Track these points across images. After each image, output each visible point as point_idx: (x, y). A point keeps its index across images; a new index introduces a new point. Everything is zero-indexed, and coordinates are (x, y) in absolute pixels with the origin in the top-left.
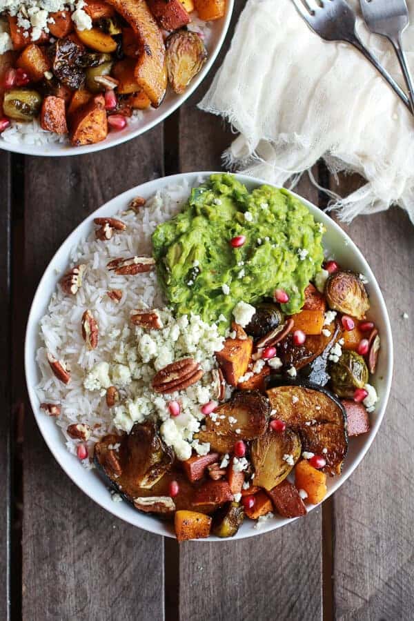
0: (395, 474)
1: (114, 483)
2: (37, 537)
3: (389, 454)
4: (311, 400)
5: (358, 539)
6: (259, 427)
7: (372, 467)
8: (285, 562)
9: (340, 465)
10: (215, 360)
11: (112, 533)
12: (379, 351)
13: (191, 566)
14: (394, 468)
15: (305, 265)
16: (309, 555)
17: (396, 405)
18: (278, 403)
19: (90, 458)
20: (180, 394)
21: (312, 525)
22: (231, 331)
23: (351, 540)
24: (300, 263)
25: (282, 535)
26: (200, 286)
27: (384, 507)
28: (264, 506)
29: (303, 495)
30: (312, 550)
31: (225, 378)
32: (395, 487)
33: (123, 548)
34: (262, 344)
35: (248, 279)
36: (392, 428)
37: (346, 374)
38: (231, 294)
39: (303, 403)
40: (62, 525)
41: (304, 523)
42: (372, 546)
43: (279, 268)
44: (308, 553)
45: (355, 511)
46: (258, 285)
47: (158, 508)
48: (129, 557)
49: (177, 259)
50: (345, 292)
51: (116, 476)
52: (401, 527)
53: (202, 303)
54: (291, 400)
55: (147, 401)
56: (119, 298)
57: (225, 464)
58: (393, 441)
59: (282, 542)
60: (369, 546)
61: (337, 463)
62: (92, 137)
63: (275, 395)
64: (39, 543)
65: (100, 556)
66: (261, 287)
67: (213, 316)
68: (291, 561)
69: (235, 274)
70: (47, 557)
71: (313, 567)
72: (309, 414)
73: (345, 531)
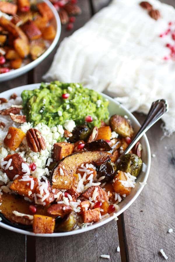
0: (159, 224)
3: (154, 215)
5: (142, 256)
7: (145, 221)
12: (142, 151)
14: (158, 221)
15: (100, 109)
17: (155, 193)
23: (138, 256)
24: (97, 108)
26: (46, 112)
27: (155, 240)
32: (160, 230)
35: (71, 110)
36: (154, 203)
38: (63, 116)
41: (109, 250)
42: (151, 259)
43: (87, 107)
45: (138, 241)
46: (76, 113)
47: (25, 220)
49: (35, 101)
50: (120, 123)
52: (167, 249)
53: (48, 120)
56: (4, 126)
58: (155, 209)
59: (97, 260)
60: (149, 259)
66: (78, 113)
69: (64, 109)
73: (134, 252)
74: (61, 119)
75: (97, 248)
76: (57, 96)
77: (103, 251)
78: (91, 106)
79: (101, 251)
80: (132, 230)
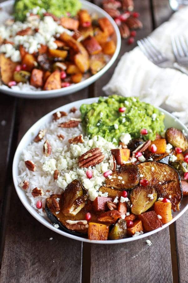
1: (56, 217)
2: (10, 266)
4: (161, 170)
6: (134, 179)
8: (151, 278)
9: (179, 204)
10: (111, 153)
11: (52, 265)
13: (97, 280)
15: (155, 123)
16: (165, 273)
18: (144, 172)
19: (43, 208)
20: (92, 169)
21: (166, 259)
22: (119, 146)
24: (152, 121)
25: (149, 265)
26: (103, 125)
28: (138, 224)
29: (160, 217)
30: (166, 271)
31: (115, 159)
33: (58, 271)
34: (135, 151)
35: (127, 123)
37: (179, 166)
38: (119, 129)
39: (157, 172)
40: (25, 260)
41: (161, 258)
43: (142, 121)
44: (164, 273)
46: (132, 126)
47: (79, 226)
48: (62, 276)
49: (92, 115)
50: (176, 135)
51: (57, 213)
53: (104, 132)
54: (151, 170)
55: (75, 173)
56: (63, 138)
57: (116, 201)
59: (149, 268)
61: (177, 203)
62: (53, 86)
63: (142, 167)
64: (11, 269)
65: (45, 275)
66: (134, 127)
67: (110, 139)
68: (155, 277)
69: (120, 122)
70: (14, 276)
71: (168, 279)
72: (161, 178)
73: (184, 260)
74: (117, 131)
75: (150, 256)
76: (114, 110)
77: (155, 259)
78: (146, 119)
79: (153, 259)
80: (184, 240)
